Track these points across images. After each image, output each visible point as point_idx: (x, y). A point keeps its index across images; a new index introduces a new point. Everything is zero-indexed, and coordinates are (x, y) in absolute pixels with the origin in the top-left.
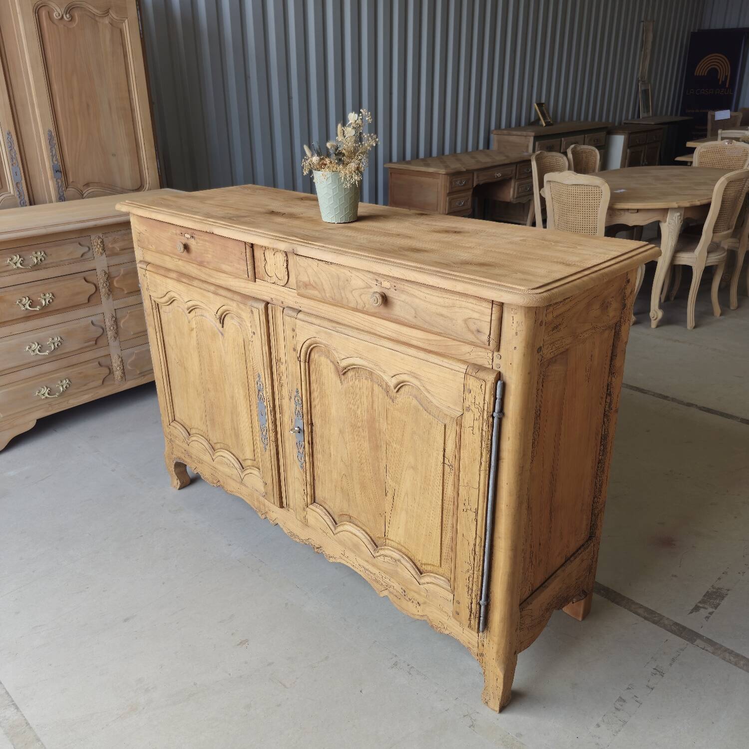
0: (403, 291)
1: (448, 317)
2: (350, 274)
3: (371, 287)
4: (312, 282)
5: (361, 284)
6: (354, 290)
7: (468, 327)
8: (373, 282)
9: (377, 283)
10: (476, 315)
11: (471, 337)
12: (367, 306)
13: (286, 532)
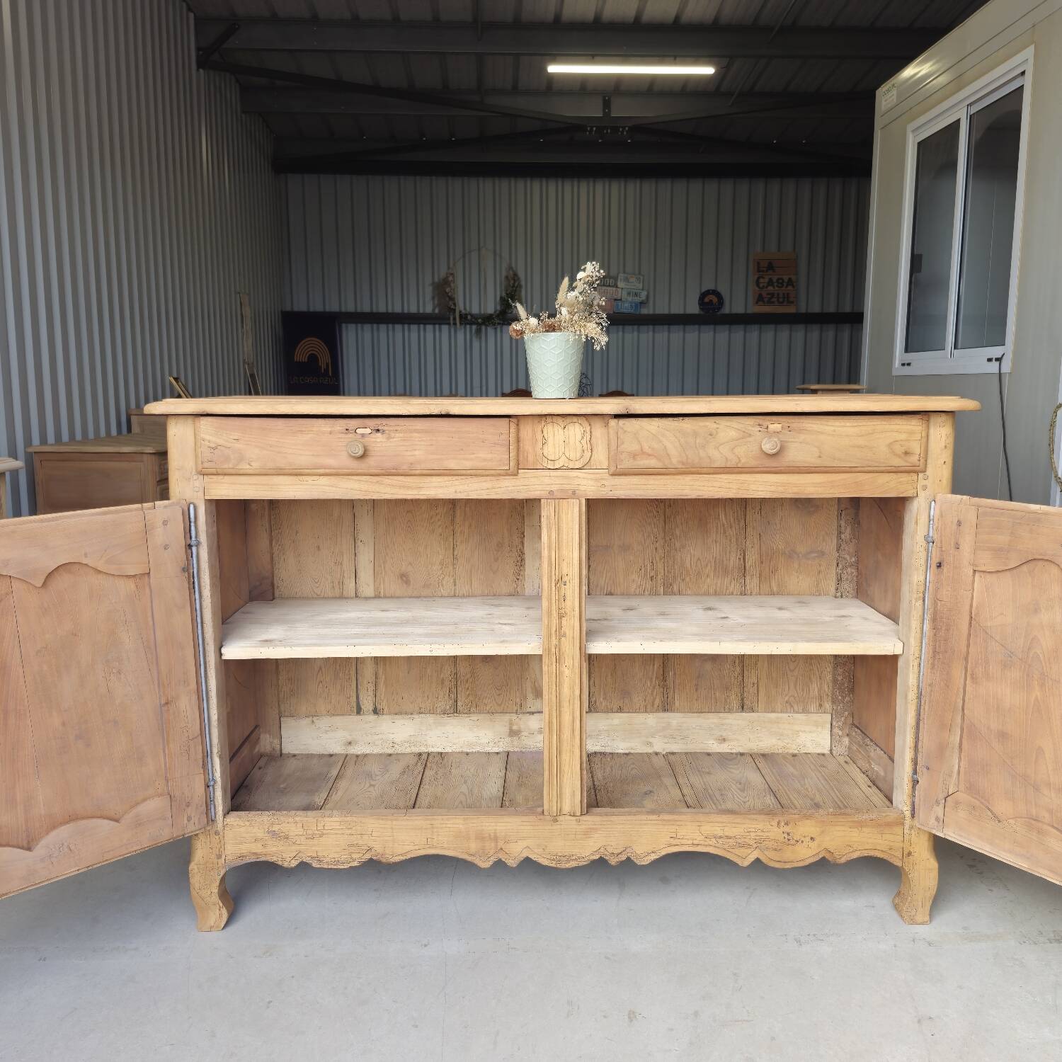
0: (800, 431)
1: (866, 446)
2: (715, 426)
3: (750, 435)
4: (646, 449)
5: (733, 434)
6: (722, 444)
7: (893, 452)
8: (753, 429)
9: (761, 429)
10: (903, 436)
11: (897, 462)
12: (743, 461)
13: (545, 862)
